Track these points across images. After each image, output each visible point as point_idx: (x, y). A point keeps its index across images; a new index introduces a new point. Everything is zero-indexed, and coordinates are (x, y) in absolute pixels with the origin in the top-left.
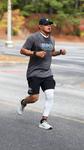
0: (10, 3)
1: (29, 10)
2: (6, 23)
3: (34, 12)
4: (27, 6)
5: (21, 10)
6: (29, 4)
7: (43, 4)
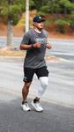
0: (28, 4)
1: (45, 11)
2: (24, 22)
3: (50, 12)
4: (44, 7)
5: (38, 10)
6: (45, 5)
7: (58, 6)
